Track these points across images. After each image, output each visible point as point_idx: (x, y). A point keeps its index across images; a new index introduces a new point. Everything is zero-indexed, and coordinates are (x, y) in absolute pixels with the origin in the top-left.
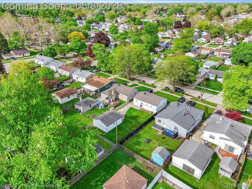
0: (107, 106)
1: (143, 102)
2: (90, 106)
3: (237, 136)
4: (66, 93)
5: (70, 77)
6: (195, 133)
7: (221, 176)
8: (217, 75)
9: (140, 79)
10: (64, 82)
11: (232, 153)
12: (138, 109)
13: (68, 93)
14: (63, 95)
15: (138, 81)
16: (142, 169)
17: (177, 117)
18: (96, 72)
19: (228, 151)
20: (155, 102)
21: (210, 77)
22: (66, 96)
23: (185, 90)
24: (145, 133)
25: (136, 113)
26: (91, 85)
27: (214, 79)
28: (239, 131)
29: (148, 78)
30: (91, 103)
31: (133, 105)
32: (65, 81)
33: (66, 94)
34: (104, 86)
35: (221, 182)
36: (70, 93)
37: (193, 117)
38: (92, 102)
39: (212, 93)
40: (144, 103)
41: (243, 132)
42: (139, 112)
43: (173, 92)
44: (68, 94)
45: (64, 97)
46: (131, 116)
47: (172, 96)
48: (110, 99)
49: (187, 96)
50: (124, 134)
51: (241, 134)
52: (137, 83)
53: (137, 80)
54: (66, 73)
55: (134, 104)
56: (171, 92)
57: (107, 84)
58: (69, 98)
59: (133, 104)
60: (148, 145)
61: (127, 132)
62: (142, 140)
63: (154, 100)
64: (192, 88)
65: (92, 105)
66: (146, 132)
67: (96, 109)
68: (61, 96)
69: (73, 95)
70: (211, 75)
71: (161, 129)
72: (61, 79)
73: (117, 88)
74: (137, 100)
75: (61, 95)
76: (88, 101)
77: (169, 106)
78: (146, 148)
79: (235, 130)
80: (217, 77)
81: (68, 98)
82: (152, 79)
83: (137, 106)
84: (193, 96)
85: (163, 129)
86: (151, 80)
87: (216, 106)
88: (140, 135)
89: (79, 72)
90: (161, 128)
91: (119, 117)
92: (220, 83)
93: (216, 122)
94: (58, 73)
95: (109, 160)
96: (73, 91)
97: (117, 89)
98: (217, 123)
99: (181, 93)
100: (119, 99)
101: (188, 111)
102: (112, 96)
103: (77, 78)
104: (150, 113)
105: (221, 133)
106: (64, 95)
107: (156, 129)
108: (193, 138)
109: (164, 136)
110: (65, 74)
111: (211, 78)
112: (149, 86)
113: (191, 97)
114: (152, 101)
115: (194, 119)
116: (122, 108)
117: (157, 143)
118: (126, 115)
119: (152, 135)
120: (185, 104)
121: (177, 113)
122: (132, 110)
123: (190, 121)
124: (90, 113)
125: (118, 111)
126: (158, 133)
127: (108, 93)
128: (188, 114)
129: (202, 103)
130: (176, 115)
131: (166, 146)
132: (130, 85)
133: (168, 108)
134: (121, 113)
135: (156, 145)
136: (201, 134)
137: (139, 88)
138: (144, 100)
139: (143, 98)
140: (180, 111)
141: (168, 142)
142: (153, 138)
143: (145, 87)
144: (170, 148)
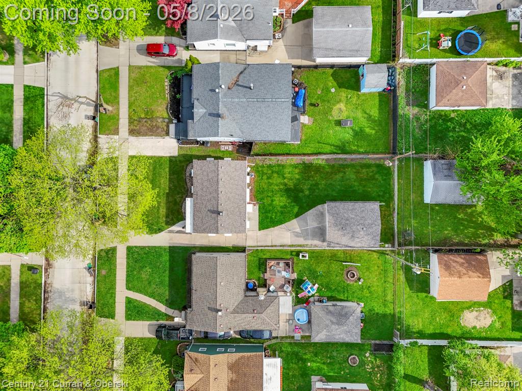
20: (235, 172)
25: (274, 203)
37: (241, 73)
42: (267, 201)
46: (293, 204)
52: (113, 318)
66: (321, 143)
78: (359, 114)
82: (53, 296)
84: (89, 136)
85: (295, 119)
101: (229, 88)
112: (115, 270)
113: (99, 140)
114: (236, 182)
115: (245, 69)
116: (277, 245)
117: (334, 108)
118: (297, 215)
119: (322, 129)
120: (198, 110)
121: (259, 100)
122: (271, 218)
123: (258, 73)
124: (345, 289)
125: (294, 244)
126: (309, 122)
127: (269, 312)
128: (240, 83)
129: (119, 101)
130: (266, 100)
131: (333, 90)
132: (148, 323)
133: (242, 135)
134: (298, 230)
135: (342, 106)
136: (254, 56)
137: (150, 283)
138: (242, 202)
139: (237, 209)
140: (245, 100)
141: (319, 94)
142: (329, 121)
143: (128, 276)
144: (332, 83)
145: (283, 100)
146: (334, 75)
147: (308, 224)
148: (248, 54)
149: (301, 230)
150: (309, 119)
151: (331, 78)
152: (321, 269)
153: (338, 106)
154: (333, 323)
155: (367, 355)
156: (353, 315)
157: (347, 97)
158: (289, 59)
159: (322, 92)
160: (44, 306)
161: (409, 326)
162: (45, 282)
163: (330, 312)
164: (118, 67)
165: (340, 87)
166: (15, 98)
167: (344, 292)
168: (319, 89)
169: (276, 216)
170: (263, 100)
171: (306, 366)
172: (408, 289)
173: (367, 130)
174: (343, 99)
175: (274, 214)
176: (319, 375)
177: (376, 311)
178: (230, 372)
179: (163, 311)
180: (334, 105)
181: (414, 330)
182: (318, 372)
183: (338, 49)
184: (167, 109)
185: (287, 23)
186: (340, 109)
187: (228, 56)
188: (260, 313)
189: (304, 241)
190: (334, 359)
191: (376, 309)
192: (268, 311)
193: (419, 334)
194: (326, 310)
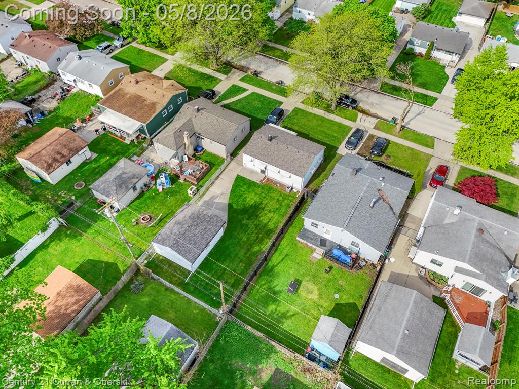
0: (178, 177)
1: (267, 164)
2: (135, 189)
3: (492, 261)
4: (59, 153)
5: (53, 78)
6: (395, 244)
7: (458, 366)
8: (433, 43)
9: (243, 63)
10: (40, 97)
11: (478, 297)
12: (257, 179)
13: (65, 152)
14: (50, 161)
15: (242, 75)
16: (293, 374)
17: (356, 217)
18: (122, 46)
19: (468, 292)
20: (298, 165)
21: (416, 47)
22: (58, 161)
23: (358, 97)
24: (283, 259)
25: (253, 194)
26: (119, 111)
27: (423, 51)
28: (495, 244)
29: (266, 59)
30: (135, 180)
31: (242, 167)
32: (43, 92)
33: (58, 157)
34: (157, 112)
35: (459, 382)
36: (70, 150)
37: (391, 208)
38: (137, 178)
39: (421, 100)
40: (270, 167)
41: (503, 246)
42: (259, 190)
43: (333, 108)
44: (63, 156)
45: (56, 167)
46: (242, 207)
47: (332, 121)
48: (182, 157)
49: (365, 116)
50: (234, 271)
51: (500, 249)
52: (240, 80)
53: (238, 69)
54: (38, 64)
55: (244, 165)
56: (328, 109)
57: (165, 105)
58: (70, 165)
59: (242, 165)
60: (295, 298)
61: (241, 264)
62: (281, 283)
63: (296, 157)
64: (374, 87)
65: (139, 186)
66: (286, 256)
67: (150, 191)
68: (45, 165)
69: (80, 153)
70: (419, 41)
71: (319, 243)
72: (28, 84)
73: (194, 120)
74: (253, 158)
75: (46, 162)
76: (124, 176)
77: (333, 175)
78: (294, 309)
79: (487, 242)
80: (432, 47)
81: (68, 165)
82: (276, 63)
83: (252, 172)
84: (381, 114)
85: (323, 242)
86: (273, 66)
87: (432, 147)
88: (273, 267)
89: (76, 62)
90: (319, 239)
91: (216, 225)
92: (438, 64)
93: (443, 220)
94: (12, 58)
95: (212, 361)
96: (74, 140)
97: (194, 124)
98: (447, 221)
99: (350, 108)
100: (203, 149)
101: (379, 190)
102: (185, 148)
103: (74, 80)
104: (288, 190)
105: (460, 257)
106: (55, 160)
107: (307, 243)
108: (392, 260)
109: (329, 262)
110: (37, 67)
111: (418, 50)
112: (272, 92)
113: (375, 119)
114: (289, 162)
115: (394, 213)
116: (216, 181)
117: (316, 288)
118: (230, 206)
119: (300, 265)
120: (369, 164)
121: (357, 204)
122: (242, 187)
123: (385, 221)
124: (139, 209)
125: (208, 192)
126: (313, 257)
127: (171, 138)
128: (381, 201)
129: (402, 138)
130: (354, 209)
131: (337, 296)
132: (222, 93)
133: (330, 184)
134: (217, 200)
135: (315, 296)
136: (408, 243)
137: (249, 103)
138: (270, 160)
139: (266, 154)
140: (362, 194)
141: (338, 281)
142: (304, 275)
143: (262, 95)
144: (345, 299)
145: (347, 222)
146: (354, 306)
147: (217, 209)
148: (411, 239)
149: (215, 202)
150: (316, 259)
151: (351, 301)
152: (171, 200)
153: (316, 292)
154: (123, 173)
155: (73, 198)
156: (115, 192)
157: (321, 307)
158: (392, 272)
159: (339, 284)
160: (272, 58)
161: (61, 241)
162: (288, 64)
163: (133, 178)
164: (433, 149)
165: (337, 305)
166: (429, 91)
167: (138, 207)
168: (344, 283)
169: (242, 191)
170: (355, 207)
171: (109, 155)
172: (91, 258)
173: (272, 307)
174: (322, 302)
175: (243, 190)
176: (94, 160)
177: (99, 222)
178: (151, 102)
179: (223, 102)
180: (319, 289)
181: (52, 243)
182: (96, 160)
183: (383, 308)
184: (382, 161)
185: (435, 290)
186: (312, 293)
187: (415, 223)
188: (175, 132)
189: (204, 200)
190: (95, 174)
191: (101, 223)
192: (173, 139)
193: (46, 245)
194: (137, 176)
